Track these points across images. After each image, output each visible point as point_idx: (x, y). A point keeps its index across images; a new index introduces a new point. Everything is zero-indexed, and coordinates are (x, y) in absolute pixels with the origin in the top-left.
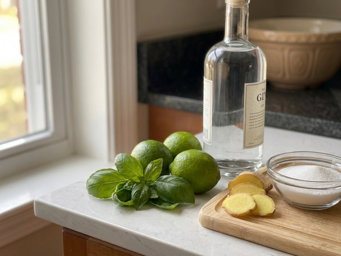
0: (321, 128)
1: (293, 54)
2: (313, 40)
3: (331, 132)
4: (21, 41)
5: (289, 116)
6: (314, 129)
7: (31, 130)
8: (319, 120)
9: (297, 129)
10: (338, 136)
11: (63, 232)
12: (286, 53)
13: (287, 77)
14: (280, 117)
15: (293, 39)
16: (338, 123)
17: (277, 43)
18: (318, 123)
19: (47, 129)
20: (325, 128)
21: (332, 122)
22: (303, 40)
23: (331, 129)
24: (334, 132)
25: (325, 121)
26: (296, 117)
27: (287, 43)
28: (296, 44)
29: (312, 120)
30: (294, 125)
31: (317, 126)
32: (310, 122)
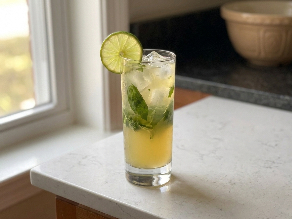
0: (289, 104)
1: (268, 34)
2: (286, 22)
5: (261, 93)
6: (283, 105)
8: (287, 98)
9: (267, 105)
11: (56, 199)
12: (261, 33)
13: (263, 55)
14: (253, 94)
17: (253, 24)
18: (287, 100)
19: (51, 101)
22: (277, 22)
26: (267, 94)
27: (261, 25)
28: (271, 26)
29: (282, 97)
30: (265, 101)
31: (286, 102)
32: (279, 98)
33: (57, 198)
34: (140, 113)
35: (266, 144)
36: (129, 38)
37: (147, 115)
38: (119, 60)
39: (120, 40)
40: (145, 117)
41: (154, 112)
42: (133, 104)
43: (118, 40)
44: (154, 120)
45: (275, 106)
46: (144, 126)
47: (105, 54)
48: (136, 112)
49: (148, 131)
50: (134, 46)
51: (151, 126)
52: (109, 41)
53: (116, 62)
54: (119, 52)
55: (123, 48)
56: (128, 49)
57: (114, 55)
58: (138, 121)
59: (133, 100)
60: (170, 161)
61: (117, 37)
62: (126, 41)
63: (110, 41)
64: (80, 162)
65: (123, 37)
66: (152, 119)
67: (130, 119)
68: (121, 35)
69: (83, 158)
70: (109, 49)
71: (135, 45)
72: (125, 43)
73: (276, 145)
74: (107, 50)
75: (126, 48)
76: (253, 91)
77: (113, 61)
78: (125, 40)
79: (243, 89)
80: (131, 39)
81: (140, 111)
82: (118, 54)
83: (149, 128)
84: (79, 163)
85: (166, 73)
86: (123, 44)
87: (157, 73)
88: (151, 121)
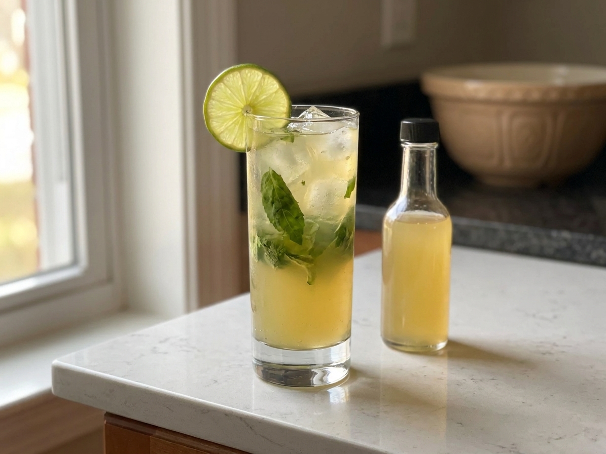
0: (570, 247)
1: (518, 121)
2: (554, 96)
3: (589, 255)
4: (31, 106)
5: (512, 227)
6: (558, 250)
7: (45, 265)
8: (566, 235)
9: (525, 252)
10: (602, 261)
12: (505, 120)
13: (508, 164)
14: (495, 231)
15: (517, 95)
16: (600, 239)
17: (487, 102)
18: (565, 240)
20: (578, 248)
21: (591, 237)
22: (535, 96)
23: (589, 248)
24: (594, 255)
25: (577, 236)
26: (524, 229)
27: (506, 103)
28: (524, 103)
29: (554, 234)
30: (520, 245)
31: (563, 244)
32: (550, 237)
33: (107, 423)
34: (286, 229)
35: (534, 316)
36: (263, 78)
37: (303, 234)
38: (242, 123)
39: (245, 82)
40: (297, 237)
41: (315, 229)
42: (273, 210)
43: (240, 83)
44: (315, 244)
45: (541, 254)
46: (296, 257)
47: (213, 110)
48: (280, 227)
49: (303, 266)
50: (274, 94)
51: (310, 257)
52: (222, 84)
53: (237, 127)
54: (242, 106)
55: (250, 98)
56: (262, 100)
57: (233, 112)
58: (283, 247)
59: (273, 203)
60: (347, 336)
61: (239, 74)
62: (257, 84)
63: (224, 84)
64: (155, 348)
65: (251, 75)
66: (312, 241)
67: (267, 244)
68: (247, 71)
69: (161, 342)
70: (222, 100)
71: (276, 92)
72: (256, 87)
73: (555, 317)
74: (218, 103)
75: (257, 97)
76: (496, 225)
77: (230, 125)
78: (255, 82)
79: (476, 223)
80: (269, 78)
81: (288, 225)
82: (240, 110)
83: (305, 260)
84: (154, 350)
85: (340, 147)
86: (252, 89)
87: (322, 147)
88: (311, 247)
